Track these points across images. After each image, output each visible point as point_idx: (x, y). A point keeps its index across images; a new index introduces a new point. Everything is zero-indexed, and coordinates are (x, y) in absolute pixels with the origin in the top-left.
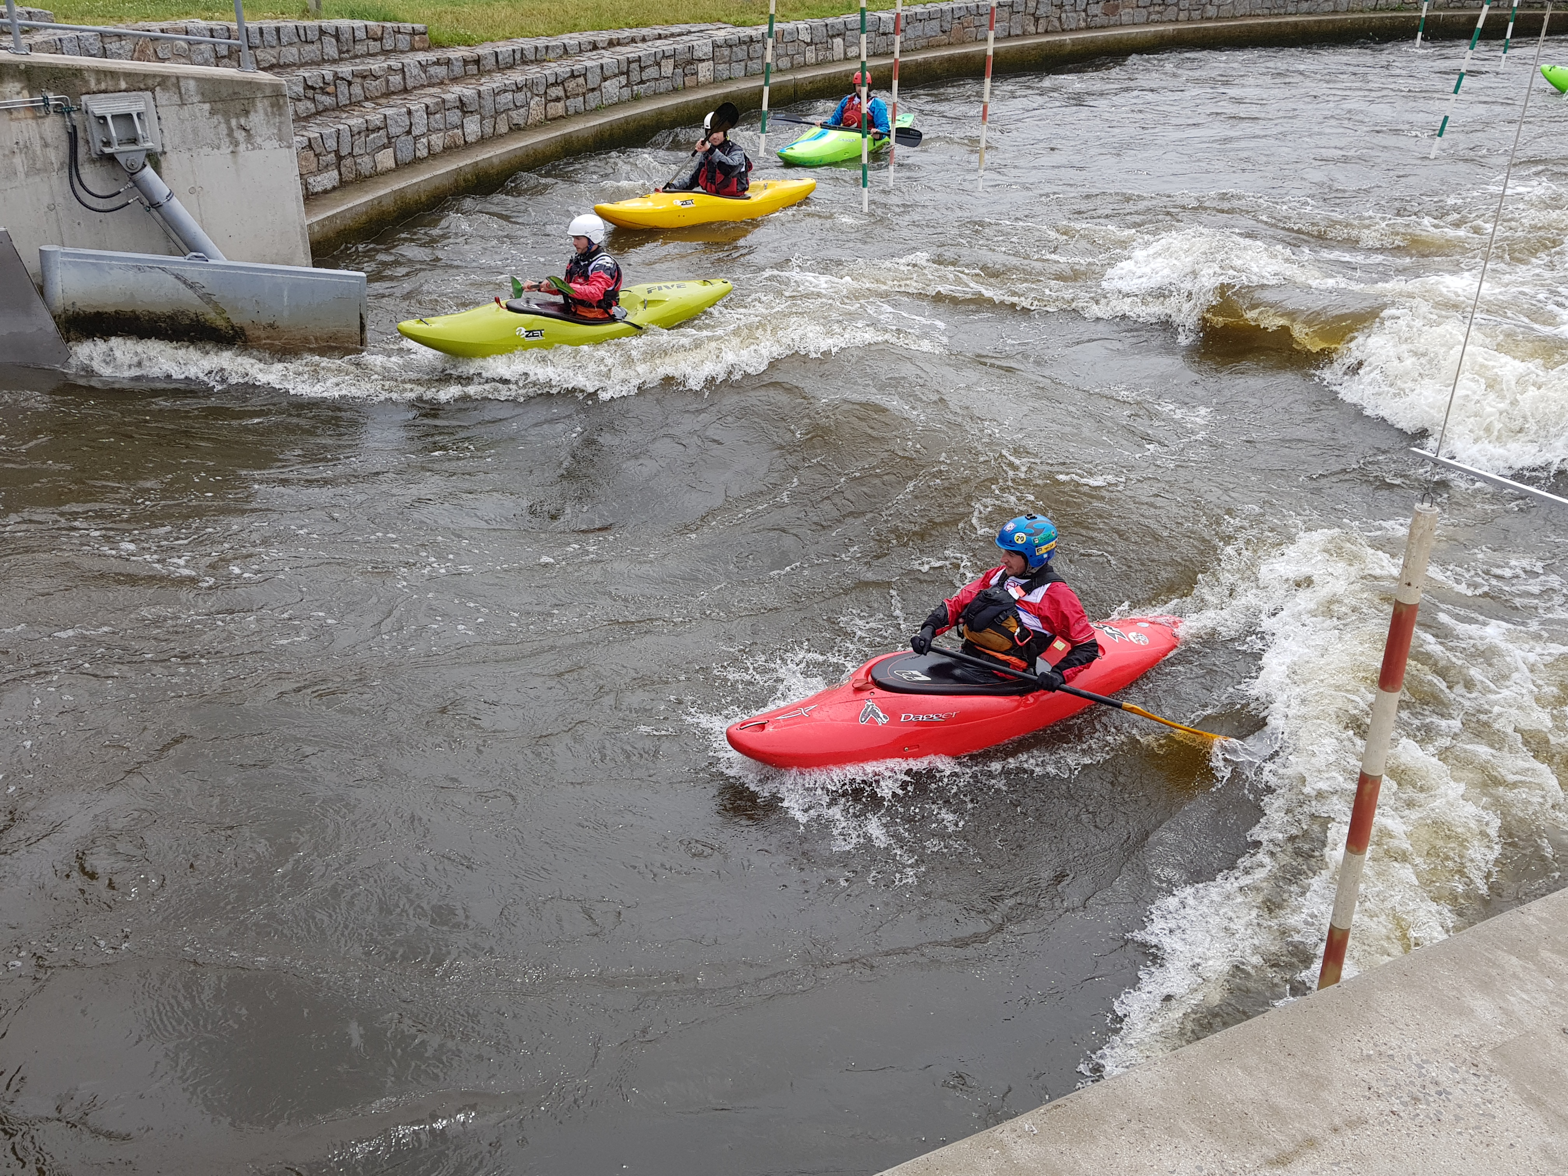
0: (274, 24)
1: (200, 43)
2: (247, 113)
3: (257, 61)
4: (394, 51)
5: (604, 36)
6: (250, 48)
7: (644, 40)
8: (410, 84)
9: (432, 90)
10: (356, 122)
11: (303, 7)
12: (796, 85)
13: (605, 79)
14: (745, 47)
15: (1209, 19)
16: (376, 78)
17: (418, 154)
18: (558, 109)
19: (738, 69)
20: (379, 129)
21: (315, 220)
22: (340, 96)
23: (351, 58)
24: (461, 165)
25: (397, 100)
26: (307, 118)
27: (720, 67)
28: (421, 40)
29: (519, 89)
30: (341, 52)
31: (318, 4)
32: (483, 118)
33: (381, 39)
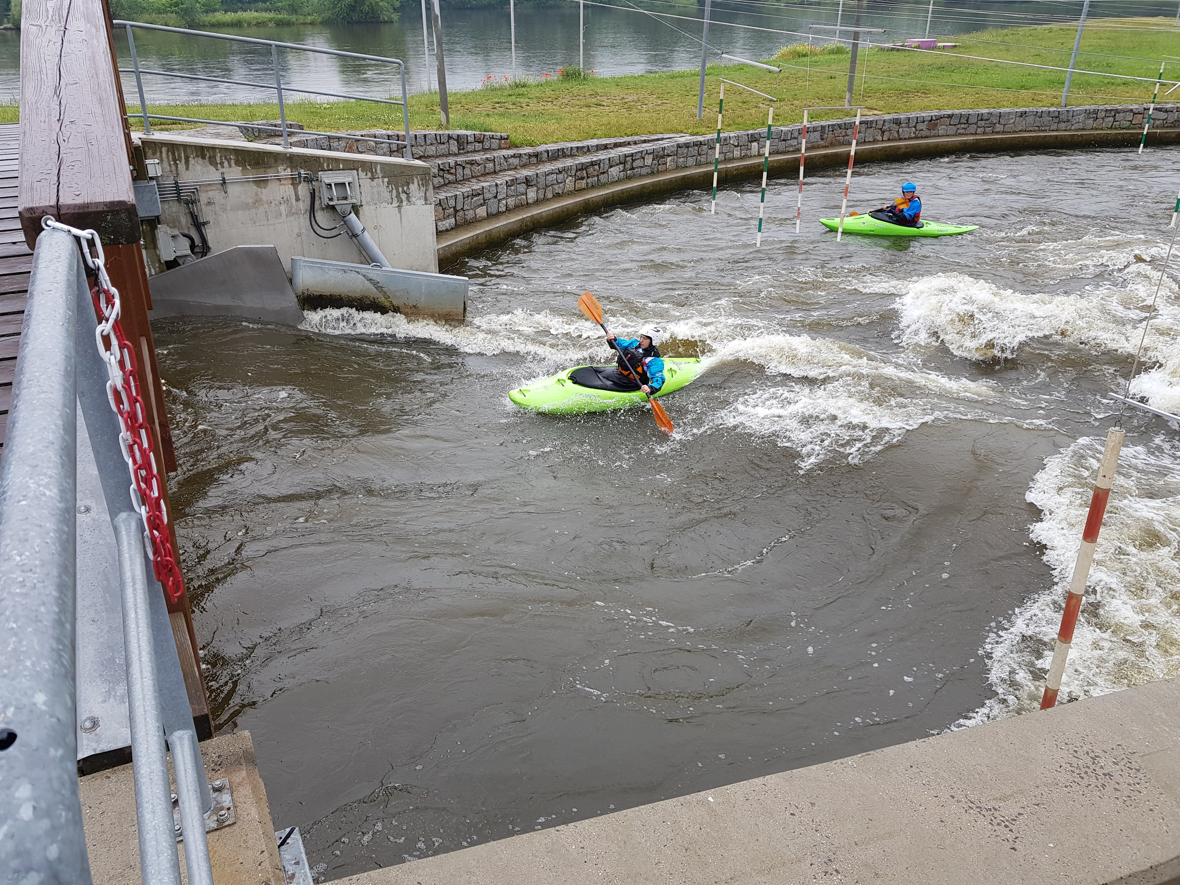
0: (424, 132)
1: (382, 143)
2: (408, 184)
3: (413, 154)
4: (490, 149)
5: (613, 141)
6: (410, 146)
7: (635, 143)
8: (498, 168)
9: (510, 173)
10: (465, 189)
11: (439, 123)
12: (727, 170)
13: (611, 167)
14: (696, 148)
16: (479, 165)
17: (500, 210)
18: (583, 184)
19: (692, 161)
20: (479, 194)
21: (440, 246)
22: (458, 175)
23: (465, 153)
24: (524, 216)
25: (490, 178)
26: (439, 188)
27: (681, 160)
28: (506, 144)
29: (560, 172)
30: (459, 149)
31: (448, 121)
32: (538, 189)
33: (482, 142)
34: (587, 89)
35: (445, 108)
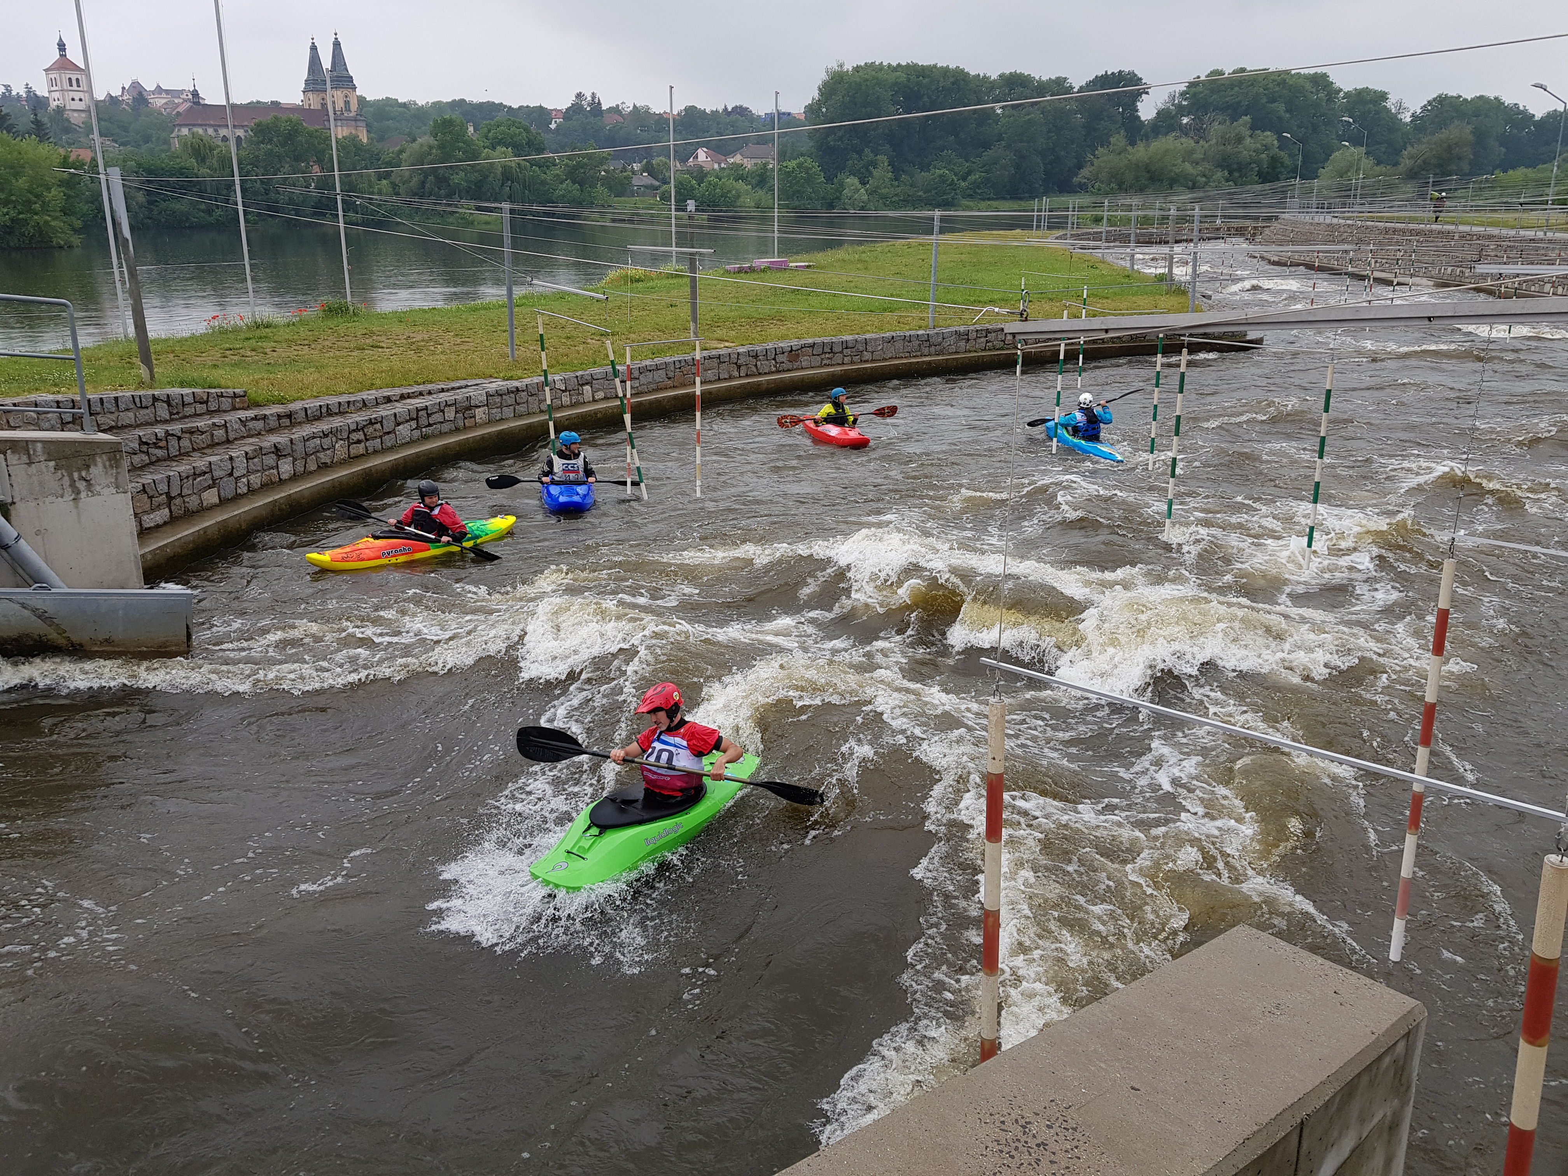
0: (114, 394)
1: (47, 412)
2: (88, 467)
3: (98, 425)
4: (218, 411)
5: (396, 392)
6: (91, 414)
7: (429, 393)
8: (232, 436)
9: (251, 440)
10: (185, 468)
11: (137, 380)
12: (556, 421)
13: (398, 425)
14: (512, 395)
15: (866, 361)
16: (203, 433)
17: (239, 491)
18: (360, 448)
19: (508, 412)
20: (205, 473)
21: (147, 550)
22: (171, 449)
23: (181, 418)
24: (276, 497)
25: (220, 450)
26: (142, 468)
27: (493, 411)
28: (241, 402)
29: (326, 436)
30: (171, 414)
31: (152, 377)
32: (295, 460)
33: (206, 402)
34: (359, 327)
35: (147, 360)
